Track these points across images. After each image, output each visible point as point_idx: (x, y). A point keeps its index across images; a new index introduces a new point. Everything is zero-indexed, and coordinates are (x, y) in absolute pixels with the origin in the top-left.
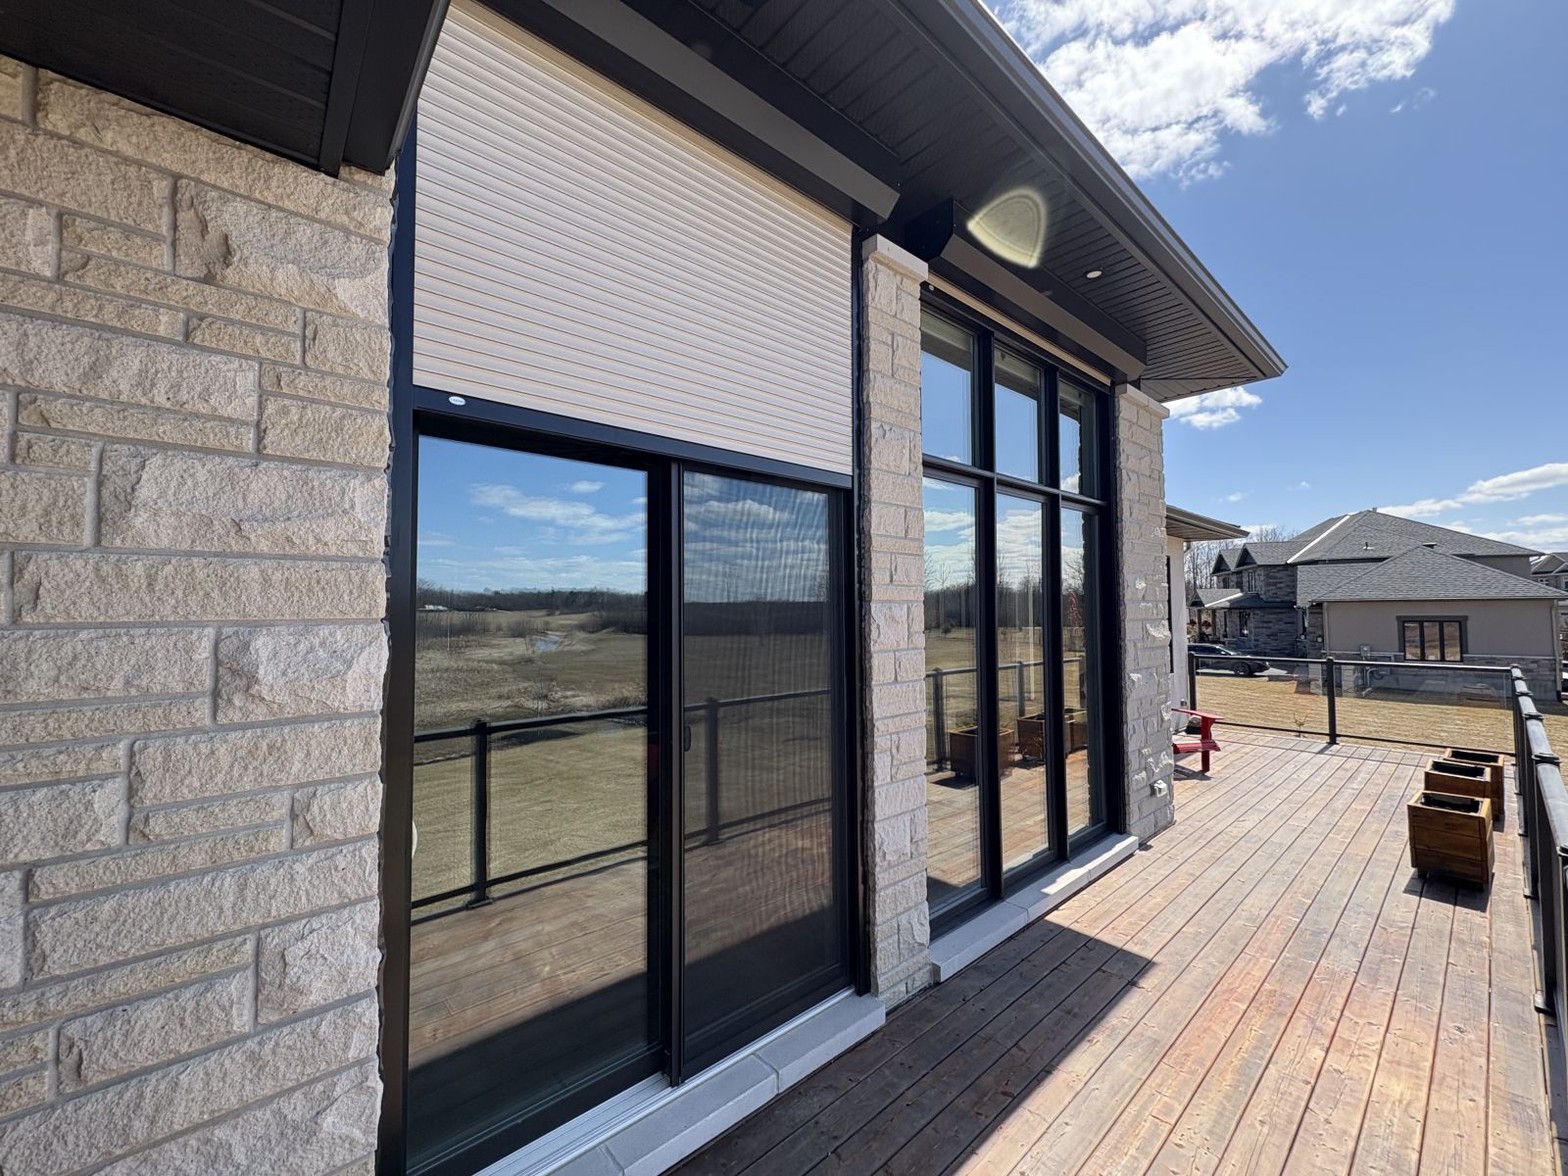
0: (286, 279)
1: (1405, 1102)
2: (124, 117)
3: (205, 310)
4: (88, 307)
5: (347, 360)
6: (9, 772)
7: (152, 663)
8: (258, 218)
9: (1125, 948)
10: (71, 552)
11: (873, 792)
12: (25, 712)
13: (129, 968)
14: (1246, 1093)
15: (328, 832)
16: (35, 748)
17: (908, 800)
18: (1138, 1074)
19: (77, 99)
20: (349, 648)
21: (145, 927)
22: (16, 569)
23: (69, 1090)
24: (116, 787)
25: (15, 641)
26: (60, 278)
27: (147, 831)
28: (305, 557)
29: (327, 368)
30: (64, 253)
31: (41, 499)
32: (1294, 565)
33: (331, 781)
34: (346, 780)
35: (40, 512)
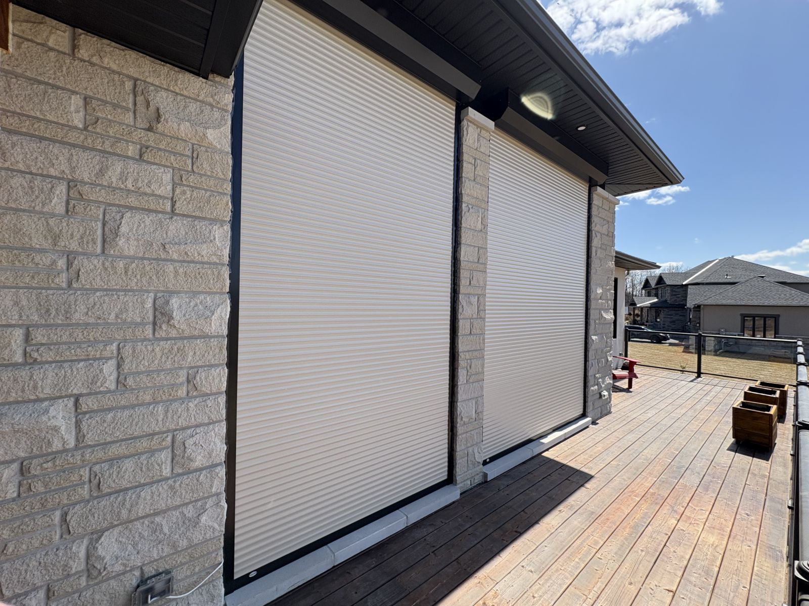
0: (185, 129)
1: (715, 545)
2: (113, 51)
3: (149, 144)
4: (98, 142)
5: (212, 169)
6: (68, 353)
7: (127, 308)
8: (172, 99)
9: (581, 470)
10: (92, 256)
11: (457, 388)
12: (74, 327)
13: (119, 444)
14: (635, 537)
15: (204, 389)
16: (79, 344)
17: (475, 392)
19: (92, 42)
20: (213, 305)
21: (126, 426)
22: (70, 263)
23: (95, 495)
24: (113, 363)
25: (70, 295)
26: (86, 128)
27: (126, 384)
28: (193, 262)
29: (203, 172)
30: (87, 117)
31: (79, 231)
32: (687, 285)
33: (205, 366)
34: (211, 366)
35: (79, 237)
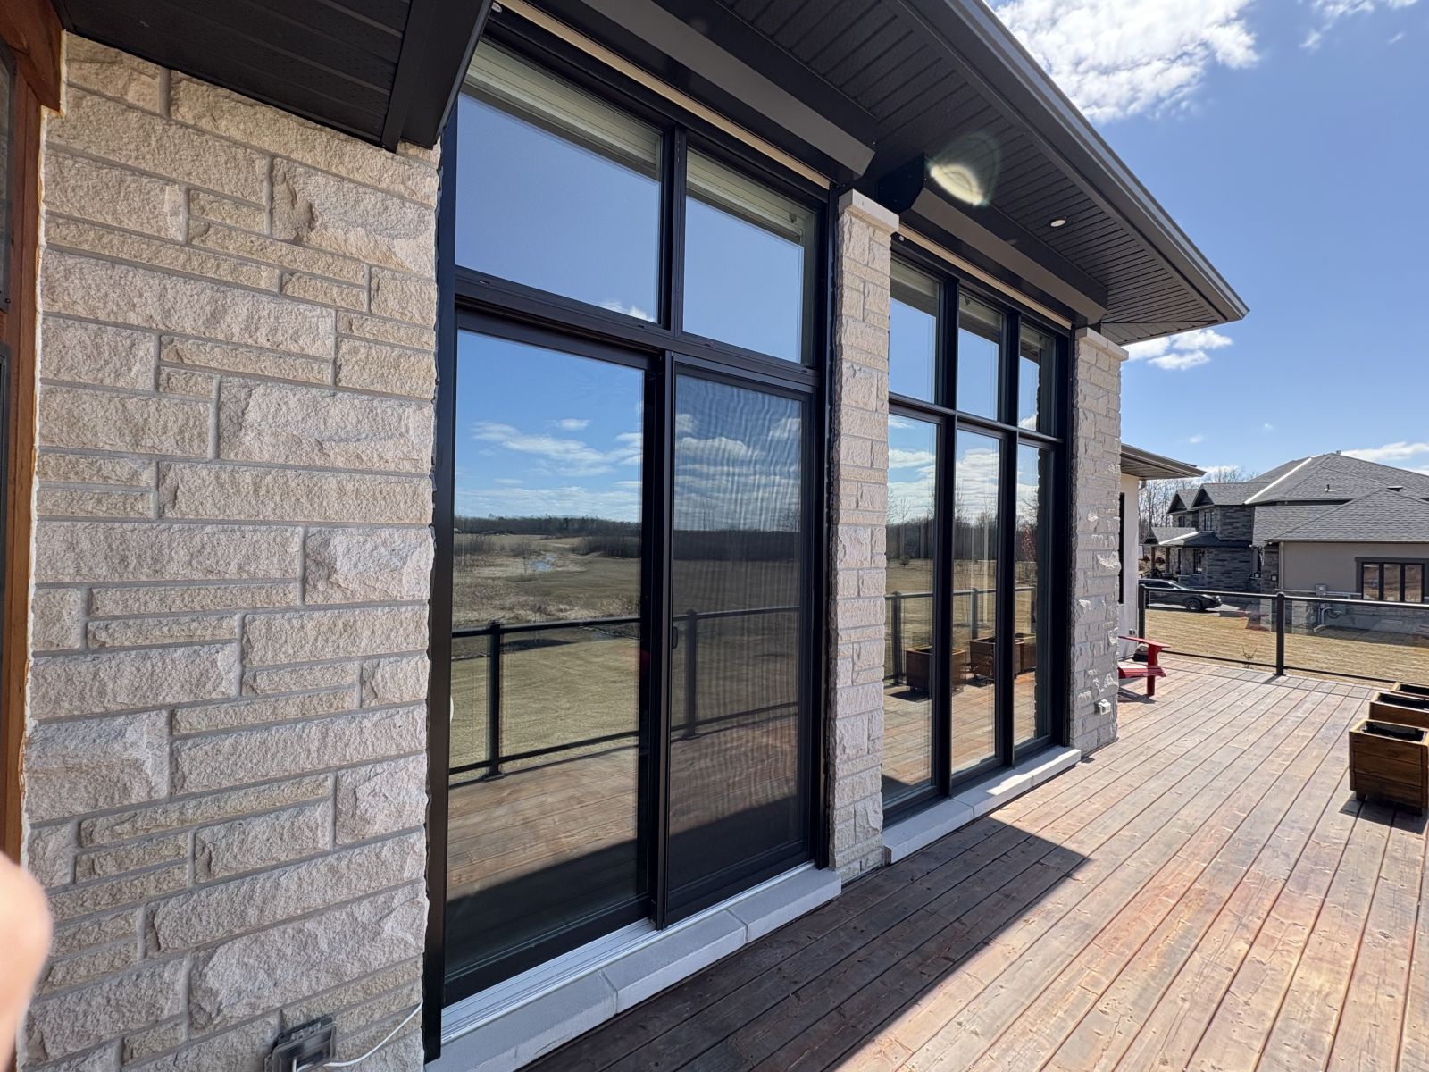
0: (356, 240)
1: (1323, 993)
2: (234, 108)
3: (295, 266)
4: (209, 265)
5: (403, 308)
6: (158, 633)
7: (258, 554)
8: (334, 189)
9: (1063, 845)
10: (199, 463)
11: (836, 694)
12: (168, 588)
13: (243, 791)
14: (1170, 974)
15: (389, 695)
16: (176, 616)
17: (866, 702)
18: (1069, 951)
19: (199, 93)
20: (404, 547)
21: (254, 761)
22: (161, 476)
23: (202, 881)
24: (232, 651)
25: (161, 531)
26: (188, 242)
27: (255, 686)
28: (371, 472)
29: (387, 315)
30: (191, 221)
31: (177, 420)
32: (1252, 506)
33: (391, 655)
34: (402, 655)
35: (177, 431)
